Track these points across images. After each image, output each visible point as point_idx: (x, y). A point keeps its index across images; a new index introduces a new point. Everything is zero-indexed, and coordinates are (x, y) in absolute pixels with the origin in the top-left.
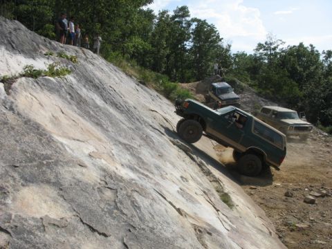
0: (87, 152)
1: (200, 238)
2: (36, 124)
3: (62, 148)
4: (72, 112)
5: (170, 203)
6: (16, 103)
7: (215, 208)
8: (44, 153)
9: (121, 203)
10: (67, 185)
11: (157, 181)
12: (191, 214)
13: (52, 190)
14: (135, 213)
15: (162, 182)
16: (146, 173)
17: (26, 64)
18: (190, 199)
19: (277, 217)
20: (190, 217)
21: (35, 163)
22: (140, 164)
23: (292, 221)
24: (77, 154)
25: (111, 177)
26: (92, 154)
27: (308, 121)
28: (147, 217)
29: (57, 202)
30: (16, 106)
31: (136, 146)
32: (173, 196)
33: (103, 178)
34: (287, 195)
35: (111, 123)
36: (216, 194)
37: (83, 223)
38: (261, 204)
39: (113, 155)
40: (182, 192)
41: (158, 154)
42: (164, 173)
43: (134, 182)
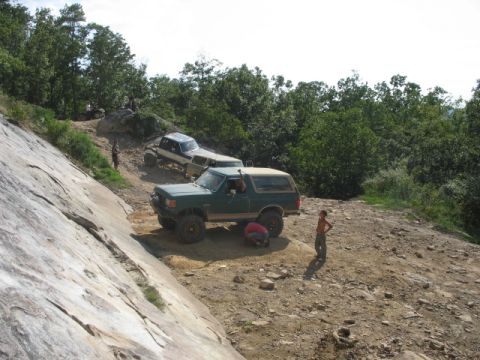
5: (74, 318)
7: (140, 314)
11: (50, 283)
12: (107, 331)
14: (20, 348)
15: (57, 285)
16: (31, 273)
18: (104, 306)
19: (227, 314)
20: (106, 335)
22: (21, 258)
23: (248, 317)
28: (41, 350)
31: (11, 230)
32: (76, 305)
34: (236, 280)
36: (138, 290)
38: (203, 297)
40: (89, 296)
41: (46, 238)
42: (58, 270)
43: (13, 292)
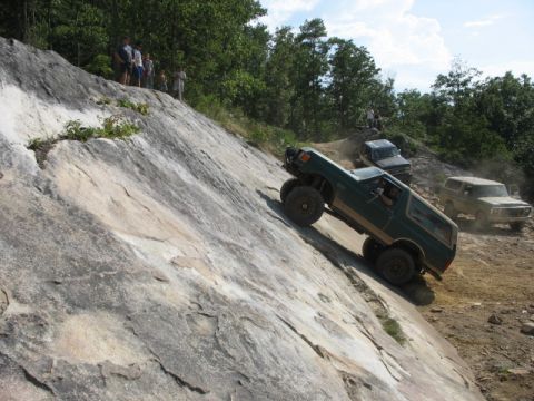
0: (168, 258)
1: (352, 394)
2: (87, 214)
3: (129, 252)
4: (143, 194)
5: (303, 337)
6: (54, 181)
7: (376, 344)
8: (101, 260)
9: (225, 339)
10: (137, 311)
11: (281, 301)
12: (338, 355)
13: (115, 320)
14: (247, 355)
15: (288, 304)
16: (263, 289)
17: (68, 119)
19: (478, 357)
20: (336, 359)
21: (87, 277)
22: (253, 274)
23: (503, 363)
24: (152, 261)
25: (207, 297)
26: (176, 261)
27: (523, 199)
28: (267, 360)
29: (123, 339)
30: (56, 186)
31: (245, 247)
32: (307, 325)
33: (195, 300)
34: (492, 321)
35: (205, 210)
36: (377, 322)
37: (166, 372)
38: (450, 336)
39: (210, 261)
40: (322, 319)
41: (280, 258)
42: (291, 289)
43: (243, 304)
